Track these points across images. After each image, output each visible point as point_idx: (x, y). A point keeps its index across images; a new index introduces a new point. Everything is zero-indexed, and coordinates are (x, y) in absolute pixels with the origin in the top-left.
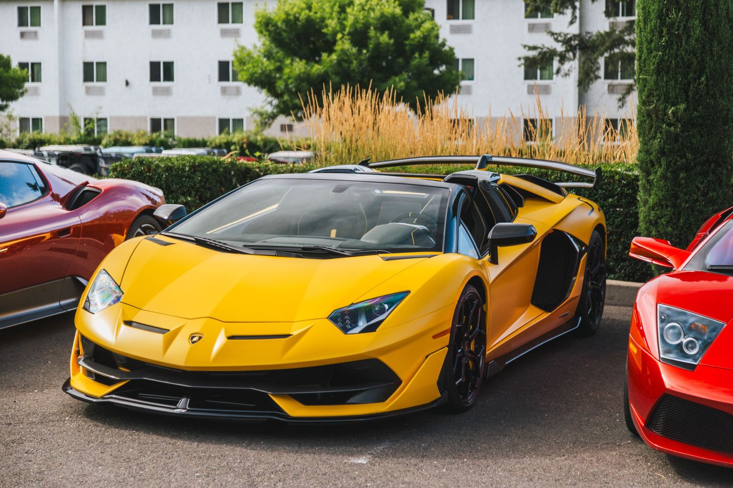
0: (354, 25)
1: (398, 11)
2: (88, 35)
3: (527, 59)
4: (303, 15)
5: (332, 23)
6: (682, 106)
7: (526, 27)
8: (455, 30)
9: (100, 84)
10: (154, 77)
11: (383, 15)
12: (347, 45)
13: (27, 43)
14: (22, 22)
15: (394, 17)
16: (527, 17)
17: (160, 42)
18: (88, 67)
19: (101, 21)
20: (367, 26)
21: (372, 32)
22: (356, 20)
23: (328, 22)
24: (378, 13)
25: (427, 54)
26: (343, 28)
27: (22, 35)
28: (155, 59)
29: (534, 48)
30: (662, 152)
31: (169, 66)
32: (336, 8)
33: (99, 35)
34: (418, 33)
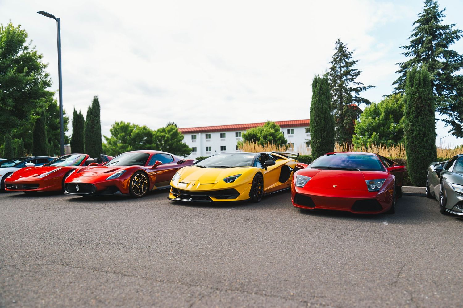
0: (264, 135)
1: (274, 131)
2: (207, 141)
3: (306, 142)
4: (252, 134)
5: (259, 135)
6: (321, 140)
7: (306, 135)
8: (289, 137)
9: (210, 151)
10: (222, 149)
11: (270, 132)
12: (262, 139)
13: (193, 143)
14: (192, 138)
15: (273, 133)
16: (306, 133)
17: (223, 142)
18: (207, 148)
19: (210, 137)
20: (267, 135)
21: (268, 136)
22: (264, 134)
23: (258, 134)
24: (269, 132)
25: (280, 141)
26: (261, 136)
27: (193, 141)
28: (222, 146)
29: (308, 140)
30: (316, 151)
31: (225, 147)
32: (260, 131)
33: (209, 141)
34: (278, 136)
